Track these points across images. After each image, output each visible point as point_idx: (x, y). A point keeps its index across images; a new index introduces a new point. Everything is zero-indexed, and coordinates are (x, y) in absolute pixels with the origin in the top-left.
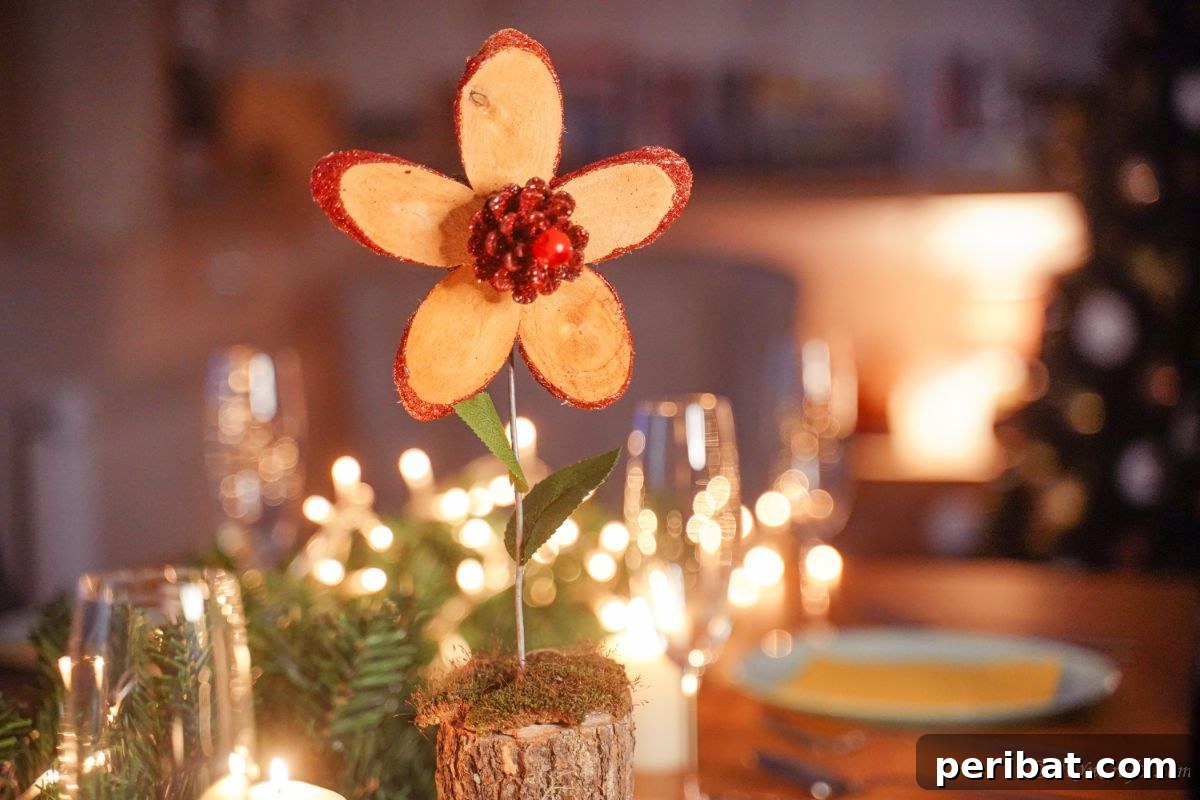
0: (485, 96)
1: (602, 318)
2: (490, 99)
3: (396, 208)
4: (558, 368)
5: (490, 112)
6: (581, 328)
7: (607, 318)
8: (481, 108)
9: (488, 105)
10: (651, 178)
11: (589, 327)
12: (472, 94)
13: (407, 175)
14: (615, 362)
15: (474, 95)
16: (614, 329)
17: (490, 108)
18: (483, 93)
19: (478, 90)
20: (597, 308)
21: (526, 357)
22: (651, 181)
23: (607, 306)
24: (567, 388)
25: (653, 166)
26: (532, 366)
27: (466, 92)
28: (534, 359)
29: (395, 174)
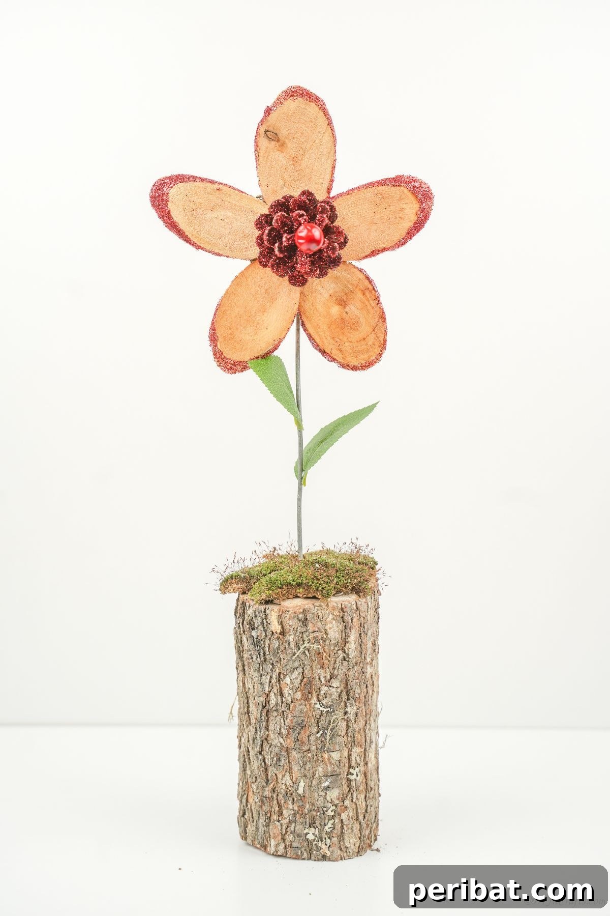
0: (276, 134)
1: (363, 303)
2: (280, 136)
3: (209, 215)
4: (329, 338)
5: (279, 146)
6: (347, 309)
7: (367, 303)
8: (273, 143)
9: (278, 141)
10: (400, 196)
11: (353, 309)
12: (265, 132)
13: (218, 191)
14: (373, 336)
15: (268, 133)
16: (372, 311)
17: (280, 143)
18: (275, 131)
19: (271, 129)
20: (359, 295)
21: (305, 330)
22: (400, 199)
23: (367, 294)
24: (336, 354)
25: (402, 188)
26: (310, 336)
27: (262, 130)
28: (311, 331)
29: (208, 190)
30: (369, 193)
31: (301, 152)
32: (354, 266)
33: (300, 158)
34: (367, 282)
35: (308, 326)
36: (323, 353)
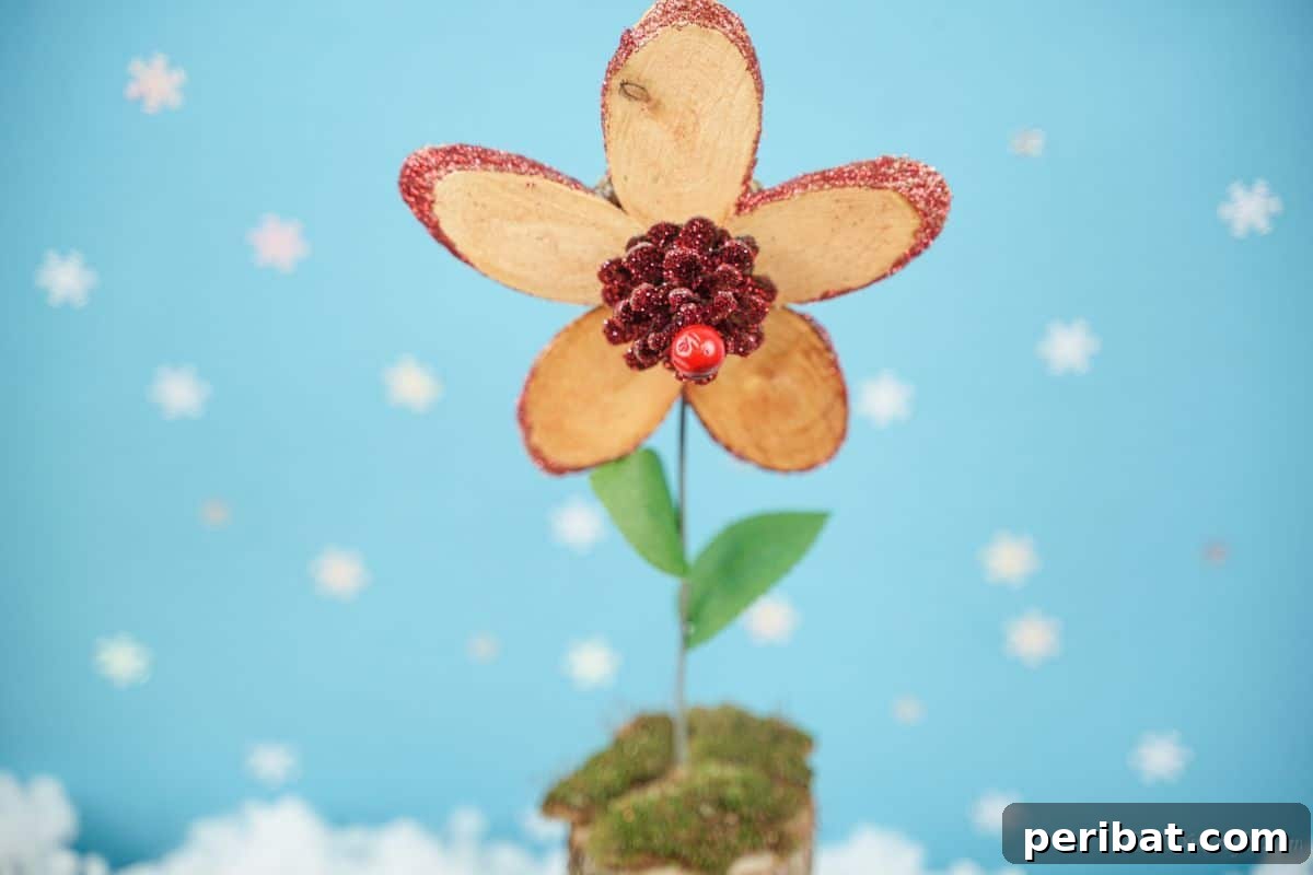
0: (642, 87)
1: (806, 372)
2: (651, 92)
3: (512, 229)
5: (649, 109)
6: (776, 381)
7: (812, 371)
8: (636, 103)
9: (648, 99)
10: (885, 205)
11: (786, 381)
12: (622, 85)
13: (529, 189)
14: (822, 426)
15: (626, 87)
16: (824, 386)
17: (651, 104)
18: (641, 84)
19: (633, 80)
20: (798, 358)
21: (697, 413)
22: (884, 209)
23: (815, 357)
24: (751, 452)
25: (887, 193)
26: (705, 424)
27: (616, 82)
28: (707, 416)
29: (512, 186)
30: (825, 198)
31: (692, 118)
32: (791, 312)
33: (690, 129)
34: (814, 339)
35: (700, 406)
36: (728, 448)
